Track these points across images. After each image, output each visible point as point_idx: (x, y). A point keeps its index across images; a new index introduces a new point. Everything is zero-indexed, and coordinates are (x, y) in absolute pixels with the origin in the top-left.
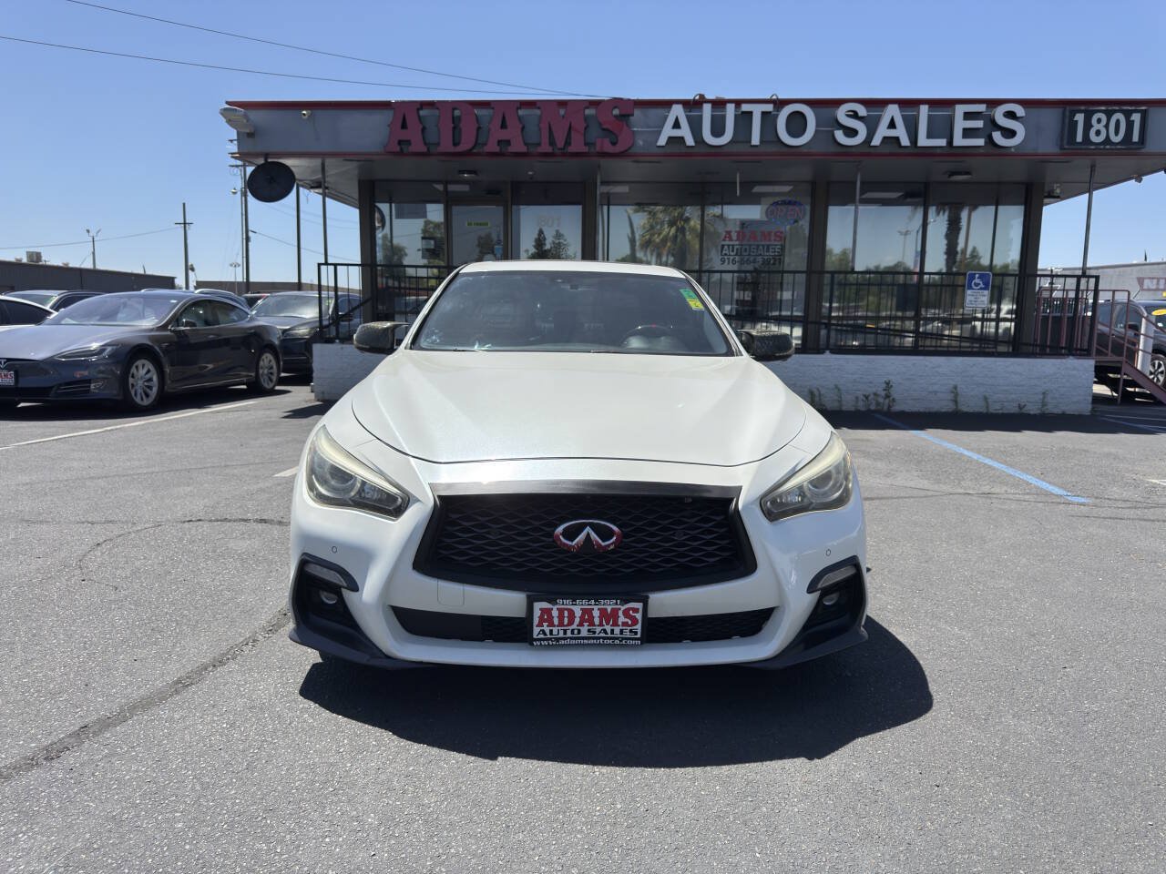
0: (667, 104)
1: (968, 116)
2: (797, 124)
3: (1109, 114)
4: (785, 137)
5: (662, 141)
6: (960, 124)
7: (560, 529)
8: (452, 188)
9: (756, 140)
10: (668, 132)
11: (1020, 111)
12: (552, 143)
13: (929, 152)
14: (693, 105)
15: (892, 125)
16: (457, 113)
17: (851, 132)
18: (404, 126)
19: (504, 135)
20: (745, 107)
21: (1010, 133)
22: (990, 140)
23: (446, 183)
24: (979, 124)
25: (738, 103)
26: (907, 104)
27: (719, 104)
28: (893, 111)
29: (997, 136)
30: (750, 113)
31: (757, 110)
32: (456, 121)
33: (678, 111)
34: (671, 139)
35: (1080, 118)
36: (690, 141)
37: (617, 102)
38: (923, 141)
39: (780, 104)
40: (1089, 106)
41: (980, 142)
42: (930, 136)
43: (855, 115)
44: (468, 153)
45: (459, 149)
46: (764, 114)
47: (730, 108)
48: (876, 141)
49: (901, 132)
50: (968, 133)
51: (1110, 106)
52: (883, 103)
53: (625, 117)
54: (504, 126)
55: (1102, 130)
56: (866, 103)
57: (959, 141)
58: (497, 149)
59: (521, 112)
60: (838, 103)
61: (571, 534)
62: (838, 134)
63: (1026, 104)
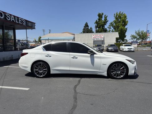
1: (20, 19)
3: (30, 23)
15: (13, 18)
17: (8, 18)
21: (24, 23)
24: (21, 21)
26: (14, 16)
35: (28, 22)
38: (16, 22)
41: (21, 23)
48: (11, 20)
49: (14, 20)
52: (12, 15)
57: (20, 23)
60: (6, 13)
62: (7, 18)
63: (25, 20)
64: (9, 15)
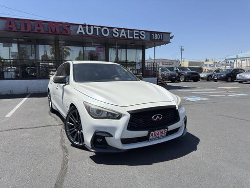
0: (78, 25)
1: (136, 33)
2: (106, 31)
3: (157, 34)
4: (103, 34)
5: (78, 33)
6: (135, 34)
7: (153, 117)
8: (19, 40)
9: (98, 34)
10: (79, 31)
11: (144, 33)
12: (51, 31)
13: (130, 39)
14: (84, 26)
15: (123, 33)
16: (25, 22)
17: (116, 34)
18: (10, 24)
19: (38, 28)
20: (95, 27)
21: (143, 37)
22: (140, 38)
23: (18, 39)
24: (138, 34)
25: (94, 26)
26: (126, 30)
27: (89, 26)
28: (123, 31)
29: (141, 37)
30: (96, 29)
31: (98, 28)
32: (26, 24)
33: (80, 27)
34: (79, 33)
35: (153, 34)
36: (84, 33)
37: (67, 23)
38: (129, 37)
39: (102, 27)
40: (154, 32)
41: (138, 38)
42: (130, 36)
43: (116, 31)
44: (29, 32)
45: (27, 31)
46: (99, 29)
47: (92, 27)
48: (121, 36)
49: (125, 35)
50: (136, 36)
51: (158, 33)
52: (122, 29)
53: (68, 27)
54: (39, 26)
55: (157, 37)
56: (118, 28)
57: (135, 37)
58: (37, 32)
59: (43, 23)
60: (113, 28)
61: (155, 118)
62: (114, 34)
63: (145, 31)
64: (118, 30)
